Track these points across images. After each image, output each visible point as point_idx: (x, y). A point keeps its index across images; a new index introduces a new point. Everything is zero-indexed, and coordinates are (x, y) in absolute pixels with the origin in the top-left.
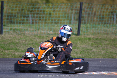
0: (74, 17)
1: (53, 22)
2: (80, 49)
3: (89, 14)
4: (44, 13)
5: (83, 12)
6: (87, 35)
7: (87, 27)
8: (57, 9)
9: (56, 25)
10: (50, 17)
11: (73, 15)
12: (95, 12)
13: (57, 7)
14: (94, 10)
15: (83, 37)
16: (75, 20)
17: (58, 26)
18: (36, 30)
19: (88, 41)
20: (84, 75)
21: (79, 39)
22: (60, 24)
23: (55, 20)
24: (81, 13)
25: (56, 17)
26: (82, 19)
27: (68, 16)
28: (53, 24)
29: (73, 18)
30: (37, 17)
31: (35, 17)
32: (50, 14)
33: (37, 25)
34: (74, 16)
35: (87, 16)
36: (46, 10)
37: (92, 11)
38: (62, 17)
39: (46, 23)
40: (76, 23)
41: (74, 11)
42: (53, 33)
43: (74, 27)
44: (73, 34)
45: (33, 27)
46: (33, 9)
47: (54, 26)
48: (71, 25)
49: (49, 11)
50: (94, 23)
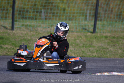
1: (68, 18)
2: (96, 48)
4: (58, 9)
5: (99, 8)
6: (104, 33)
7: (104, 24)
8: (72, 5)
9: (70, 22)
10: (64, 13)
12: (112, 8)
13: (72, 3)
14: (111, 6)
15: (99, 35)
16: (91, 16)
17: (72, 23)
18: (49, 26)
19: (104, 39)
20: (100, 75)
21: (95, 37)
22: (75, 20)
23: (69, 16)
25: (70, 13)
26: (98, 15)
27: (83, 13)
28: (67, 21)
29: (88, 14)
30: (50, 13)
32: (64, 9)
33: (50, 21)
34: (89, 12)
35: (103, 13)
36: (60, 5)
37: (109, 7)
38: (77, 13)
39: (60, 19)
40: (91, 20)
41: (89, 7)
43: (90, 24)
44: (89, 31)
45: (46, 24)
46: (47, 4)
47: (68, 22)
48: (86, 22)
49: (63, 6)
50: (111, 20)
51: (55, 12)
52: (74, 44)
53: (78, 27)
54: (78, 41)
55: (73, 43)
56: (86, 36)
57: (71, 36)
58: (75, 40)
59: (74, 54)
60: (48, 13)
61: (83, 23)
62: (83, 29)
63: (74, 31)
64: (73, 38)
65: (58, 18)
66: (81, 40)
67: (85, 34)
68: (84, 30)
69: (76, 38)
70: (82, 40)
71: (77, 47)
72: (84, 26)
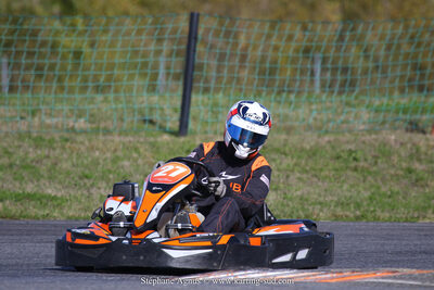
0: (168, 68)
1: (90, 84)
3: (222, 57)
4: (54, 53)
5: (200, 48)
6: (215, 133)
7: (216, 105)
8: (104, 38)
9: (99, 97)
10: (76, 66)
11: (162, 60)
12: (246, 48)
13: (106, 31)
14: (242, 40)
16: (171, 77)
17: (106, 100)
18: (23, 114)
21: (186, 147)
22: (116, 91)
23: (96, 78)
24: (195, 51)
25: (99, 67)
26: (195, 73)
27: (145, 65)
28: (89, 94)
29: (162, 71)
30: (28, 68)
31: (23, 67)
32: (78, 54)
33: (29, 95)
34: (167, 62)
35: (214, 63)
36: (64, 40)
37: (236, 45)
38: (123, 66)
39: (62, 89)
40: (173, 91)
41: (166, 47)
42: (89, 125)
43: (167, 104)
44: (163, 129)
45: (14, 105)
46: (15, 37)
47: (93, 98)
48: (155, 98)
49: (73, 45)
50: (241, 90)
51: (45, 65)
52: (111, 176)
53: (125, 117)
54: (126, 163)
55: (110, 172)
56: (155, 147)
57: (101, 145)
58: (115, 160)
60: (19, 69)
61: (143, 102)
62: (144, 121)
63: (111, 128)
64: (109, 155)
65: (55, 85)
66: (136, 160)
67: (152, 139)
68: (147, 126)
69: (119, 154)
70: (140, 161)
72: (147, 112)
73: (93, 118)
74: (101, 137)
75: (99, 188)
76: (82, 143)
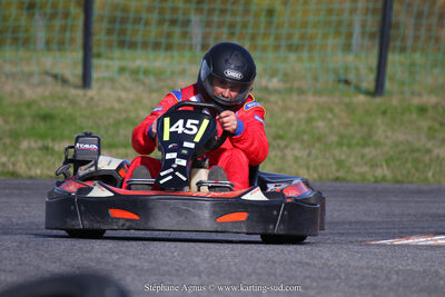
0: (363, 26)
1: (283, 43)
2: (386, 149)
3: (419, 15)
4: (247, 11)
5: (396, 6)
7: (413, 64)
9: (293, 56)
10: (269, 24)
11: (357, 18)
15: (395, 102)
16: (366, 37)
17: (299, 59)
19: (414, 116)
20: (402, 245)
21: (383, 108)
22: (311, 49)
23: (289, 37)
24: (391, 8)
27: (340, 23)
28: (282, 53)
29: (357, 30)
30: (220, 25)
31: (215, 24)
32: (271, 13)
34: (362, 20)
35: (411, 21)
37: (433, 3)
38: (316, 25)
39: (255, 47)
40: (369, 50)
41: (361, 4)
42: (282, 85)
43: (362, 64)
44: (358, 89)
47: (286, 58)
48: (350, 58)
49: (266, 2)
50: (439, 49)
51: (237, 23)
52: (306, 137)
53: (319, 77)
54: (321, 124)
55: (304, 132)
56: (350, 108)
57: (294, 106)
58: (310, 120)
59: (305, 171)
60: (211, 26)
61: (337, 62)
62: (339, 81)
63: (305, 87)
64: (303, 115)
65: (247, 43)
66: (330, 120)
67: (346, 100)
68: (342, 86)
69: (314, 114)
70: (335, 122)
71: (317, 145)
72: (341, 71)
73: (286, 77)
74: (295, 97)
75: (293, 149)
76: (276, 103)
